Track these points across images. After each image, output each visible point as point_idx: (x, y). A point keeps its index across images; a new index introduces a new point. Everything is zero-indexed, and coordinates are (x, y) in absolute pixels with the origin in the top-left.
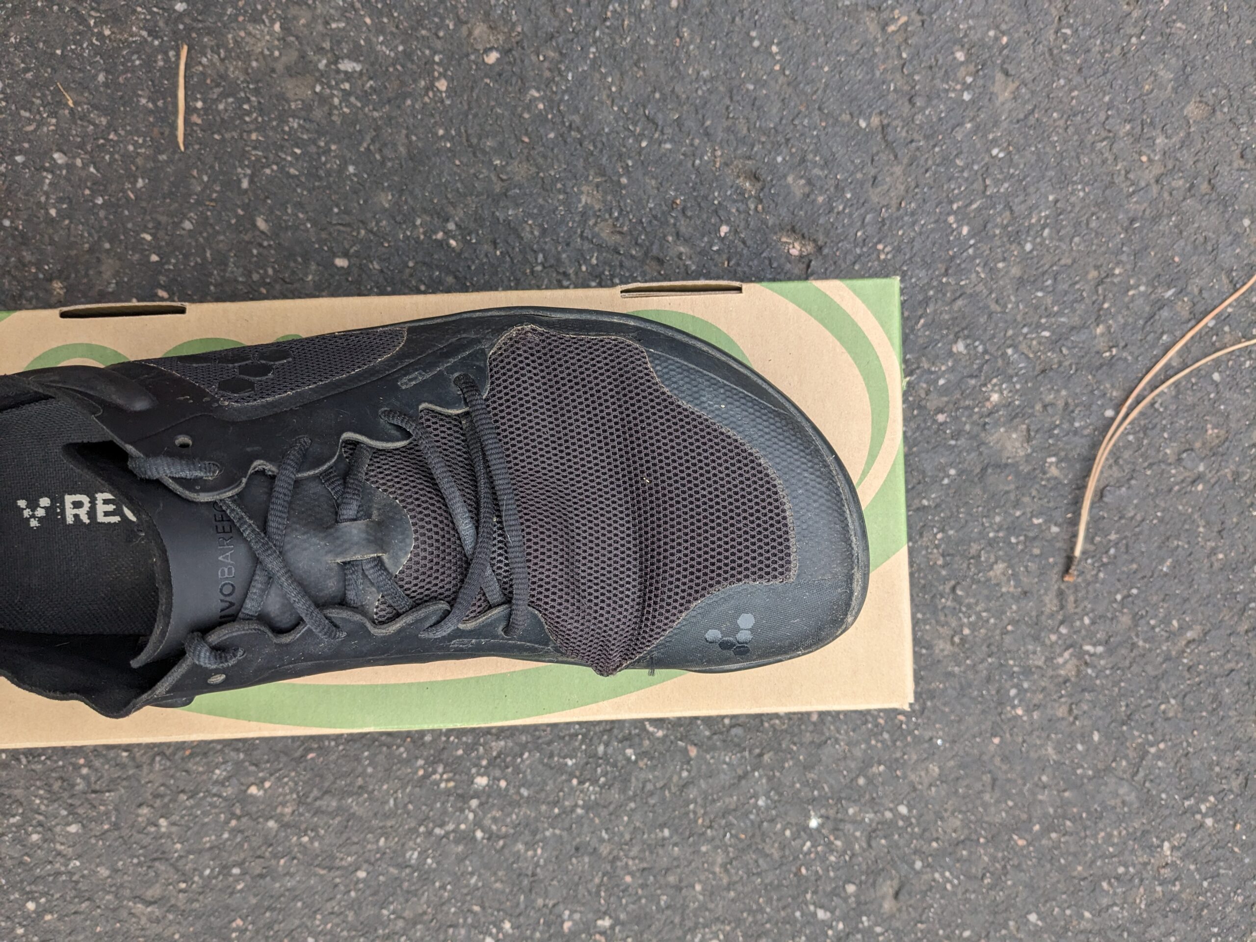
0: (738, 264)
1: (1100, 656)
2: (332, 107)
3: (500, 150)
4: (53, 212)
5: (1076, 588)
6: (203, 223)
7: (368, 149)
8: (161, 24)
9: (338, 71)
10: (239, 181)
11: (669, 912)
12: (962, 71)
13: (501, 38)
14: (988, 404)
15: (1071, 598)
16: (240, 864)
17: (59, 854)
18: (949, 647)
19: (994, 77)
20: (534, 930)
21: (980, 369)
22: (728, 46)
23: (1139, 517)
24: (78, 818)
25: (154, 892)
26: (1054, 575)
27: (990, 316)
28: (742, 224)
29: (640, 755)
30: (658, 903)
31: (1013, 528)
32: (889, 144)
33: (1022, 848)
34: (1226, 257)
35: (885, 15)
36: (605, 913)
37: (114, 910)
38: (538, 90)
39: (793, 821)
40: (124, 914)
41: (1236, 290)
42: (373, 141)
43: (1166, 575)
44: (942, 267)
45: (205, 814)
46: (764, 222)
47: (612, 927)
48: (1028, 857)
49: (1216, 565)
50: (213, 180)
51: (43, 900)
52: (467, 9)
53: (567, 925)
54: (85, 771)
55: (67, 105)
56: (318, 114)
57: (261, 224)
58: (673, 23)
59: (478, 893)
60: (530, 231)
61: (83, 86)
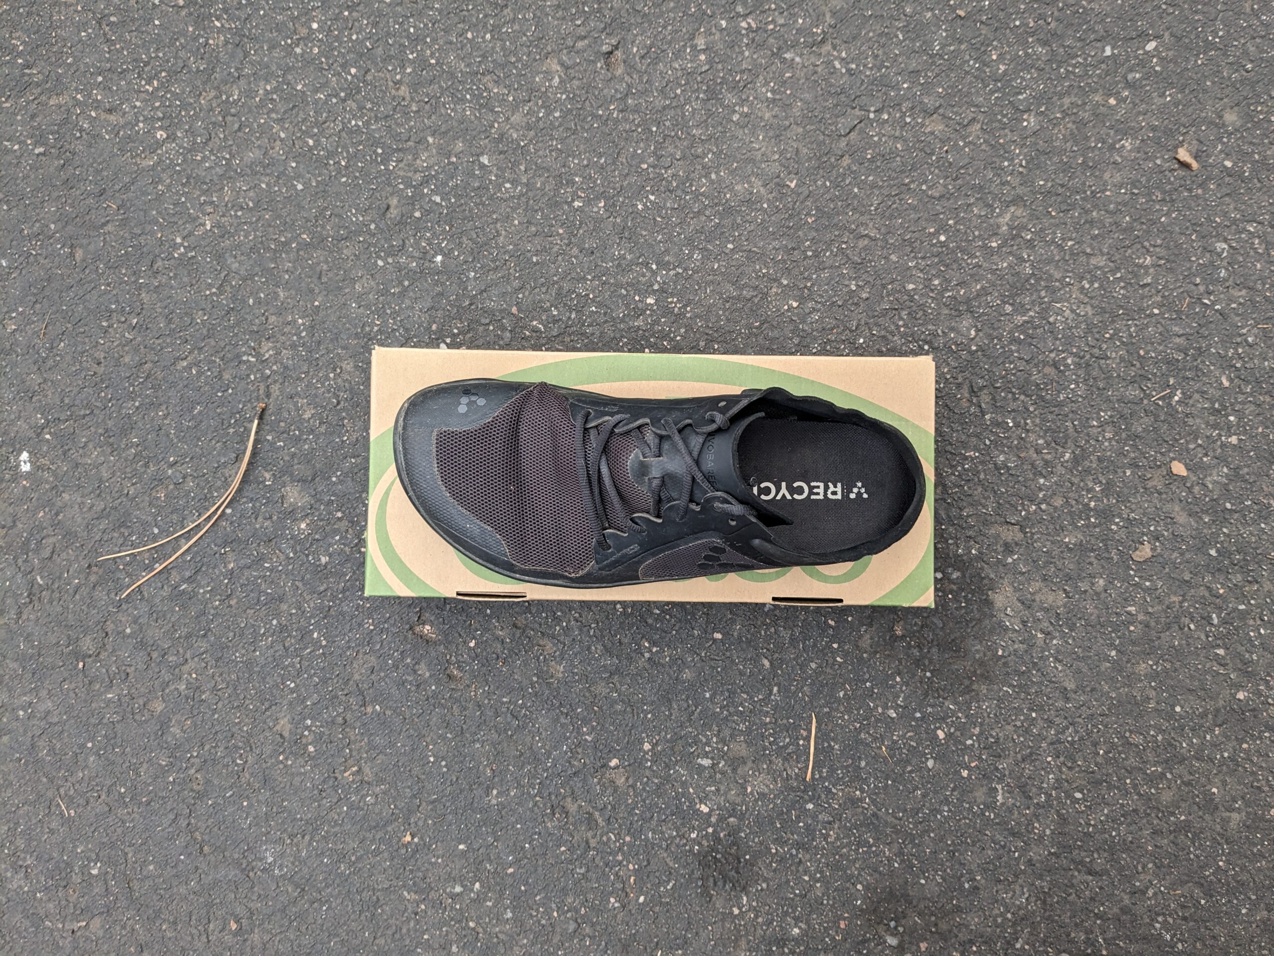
0: (465, 621)
1: (245, 353)
2: (717, 736)
3: (614, 702)
4: (898, 679)
5: (258, 399)
6: (803, 667)
7: (697, 708)
8: (823, 796)
9: (712, 759)
10: (779, 691)
11: (536, 208)
12: (310, 740)
13: (607, 775)
14: (308, 522)
15: (261, 392)
16: (806, 257)
17: (922, 271)
18: (344, 366)
19: (290, 733)
20: (623, 203)
21: (312, 544)
22: (462, 762)
23: (214, 442)
24: (907, 292)
25: (863, 243)
26: (272, 408)
27: (303, 578)
28: (460, 647)
29: (548, 310)
30: (542, 214)
31: (298, 439)
32: (361, 693)
33: (303, 233)
34: (144, 608)
35: (359, 778)
36: (577, 210)
37: (889, 233)
38: (586, 740)
39: (452, 260)
40: (883, 230)
41: (139, 586)
42: (693, 712)
43: (198, 404)
44: (332, 612)
45: (827, 291)
46: (446, 648)
47: (573, 201)
48: (300, 227)
49: (164, 407)
50: (795, 694)
51: (934, 241)
52: (628, 794)
53: (602, 204)
54: (901, 323)
55: (886, 748)
56: (727, 732)
57: (766, 663)
58: (496, 779)
59: (657, 229)
60: (597, 649)
61: (875, 757)
